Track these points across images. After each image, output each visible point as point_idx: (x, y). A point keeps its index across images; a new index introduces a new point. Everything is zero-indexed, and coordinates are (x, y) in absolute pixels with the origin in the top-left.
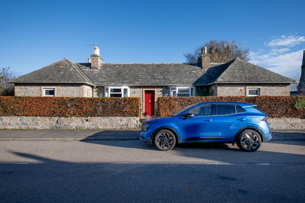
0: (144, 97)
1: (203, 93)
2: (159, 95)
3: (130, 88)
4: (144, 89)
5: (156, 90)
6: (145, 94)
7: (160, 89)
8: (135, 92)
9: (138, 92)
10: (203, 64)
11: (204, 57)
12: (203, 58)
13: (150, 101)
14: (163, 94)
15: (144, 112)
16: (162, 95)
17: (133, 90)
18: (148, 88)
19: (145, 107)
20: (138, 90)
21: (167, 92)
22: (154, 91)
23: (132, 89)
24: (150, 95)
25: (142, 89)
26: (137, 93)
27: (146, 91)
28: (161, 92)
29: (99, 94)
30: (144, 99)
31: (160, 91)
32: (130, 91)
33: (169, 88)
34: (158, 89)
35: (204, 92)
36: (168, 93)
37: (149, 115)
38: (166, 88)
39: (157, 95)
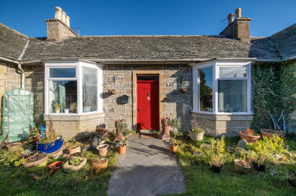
0: (135, 89)
1: (268, 80)
2: (169, 84)
3: (103, 69)
4: (136, 72)
5: (161, 73)
6: (137, 83)
7: (171, 71)
8: (114, 78)
9: (122, 79)
10: (238, 33)
11: (241, 22)
12: (238, 23)
13: (149, 98)
14: (180, 81)
15: (135, 123)
16: (175, 84)
17: (109, 75)
18: (144, 69)
19: (138, 110)
20: (121, 74)
21: (187, 78)
22: (158, 74)
23: (108, 72)
24: (148, 86)
25: (130, 71)
26: (120, 80)
27: (140, 78)
28: (174, 79)
29: (37, 84)
30: (135, 95)
31: (173, 76)
32: (104, 75)
33: (192, 70)
34: (166, 71)
35: (270, 78)
36: (189, 80)
37: (148, 129)
38: (183, 69)
39: (165, 85)
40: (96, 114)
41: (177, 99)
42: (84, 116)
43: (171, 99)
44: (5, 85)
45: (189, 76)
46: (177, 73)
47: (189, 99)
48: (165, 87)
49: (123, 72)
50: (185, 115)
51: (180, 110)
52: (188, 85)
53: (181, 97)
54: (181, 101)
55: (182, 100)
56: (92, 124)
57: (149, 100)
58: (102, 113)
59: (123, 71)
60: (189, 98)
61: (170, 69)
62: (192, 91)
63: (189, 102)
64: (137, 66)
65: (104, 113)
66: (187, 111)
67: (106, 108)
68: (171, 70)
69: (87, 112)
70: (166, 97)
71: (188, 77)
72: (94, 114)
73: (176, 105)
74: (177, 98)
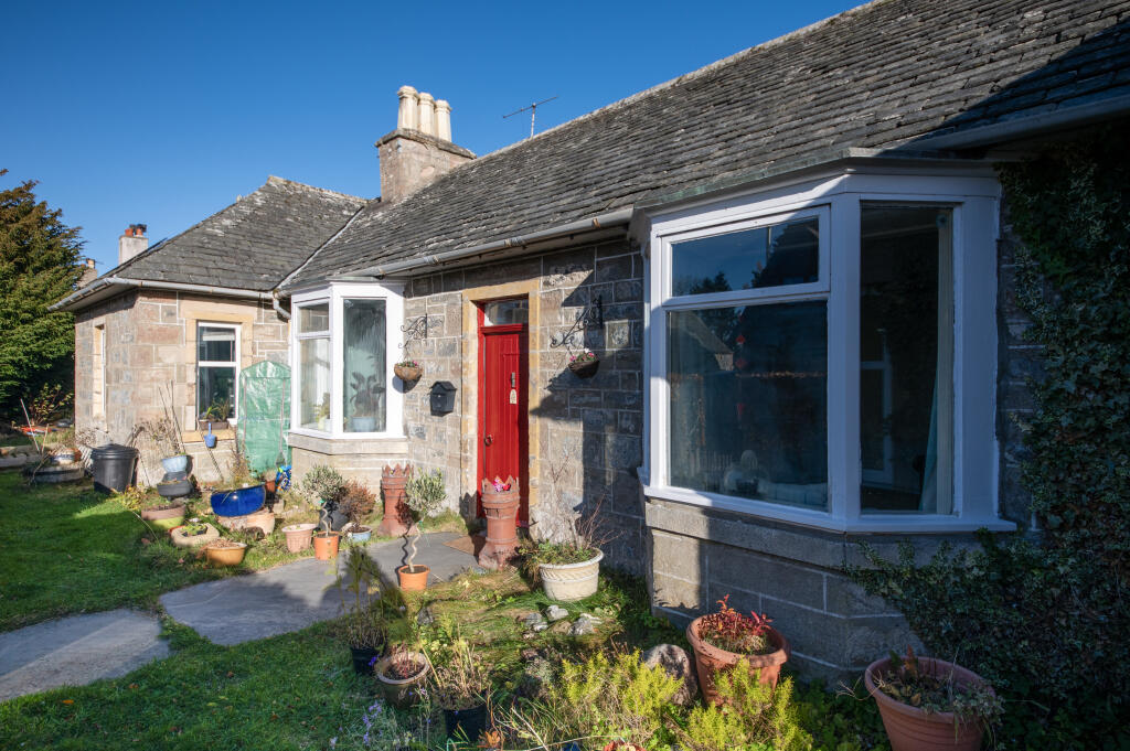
2: (559, 337)
3: (404, 295)
4: (469, 296)
5: (535, 289)
6: (484, 333)
8: (426, 322)
9: (442, 323)
13: (513, 397)
16: (580, 337)
17: (415, 311)
18: (490, 280)
19: (487, 441)
20: (439, 304)
21: (622, 307)
22: (528, 299)
23: (415, 301)
24: (513, 346)
25: (459, 294)
26: (438, 328)
28: (577, 313)
30: (466, 383)
31: (571, 301)
32: (406, 314)
34: (553, 278)
38: (609, 262)
39: (550, 341)
40: (380, 441)
41: (587, 404)
42: (344, 441)
43: (566, 405)
44: (254, 352)
45: (627, 293)
46: (585, 282)
47: (630, 407)
48: (549, 350)
49: (444, 300)
50: (615, 483)
51: (597, 459)
52: (626, 338)
53: (598, 394)
54: (601, 413)
55: (604, 410)
56: (371, 471)
57: (515, 402)
58: (401, 441)
59: (443, 294)
60: (631, 402)
61: (563, 268)
62: (640, 367)
63: (629, 422)
64: (474, 271)
65: (406, 441)
66: (622, 469)
67: (412, 425)
68: (567, 273)
69: (360, 431)
70: (548, 393)
71: (628, 299)
72: (375, 440)
73: (581, 431)
74: (586, 398)
